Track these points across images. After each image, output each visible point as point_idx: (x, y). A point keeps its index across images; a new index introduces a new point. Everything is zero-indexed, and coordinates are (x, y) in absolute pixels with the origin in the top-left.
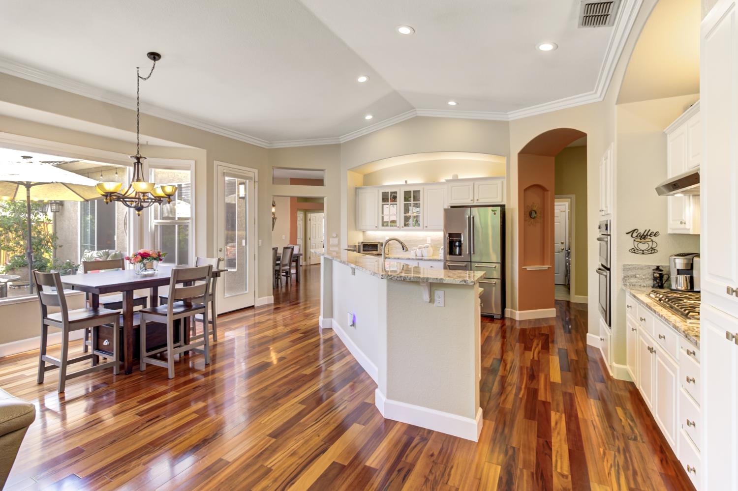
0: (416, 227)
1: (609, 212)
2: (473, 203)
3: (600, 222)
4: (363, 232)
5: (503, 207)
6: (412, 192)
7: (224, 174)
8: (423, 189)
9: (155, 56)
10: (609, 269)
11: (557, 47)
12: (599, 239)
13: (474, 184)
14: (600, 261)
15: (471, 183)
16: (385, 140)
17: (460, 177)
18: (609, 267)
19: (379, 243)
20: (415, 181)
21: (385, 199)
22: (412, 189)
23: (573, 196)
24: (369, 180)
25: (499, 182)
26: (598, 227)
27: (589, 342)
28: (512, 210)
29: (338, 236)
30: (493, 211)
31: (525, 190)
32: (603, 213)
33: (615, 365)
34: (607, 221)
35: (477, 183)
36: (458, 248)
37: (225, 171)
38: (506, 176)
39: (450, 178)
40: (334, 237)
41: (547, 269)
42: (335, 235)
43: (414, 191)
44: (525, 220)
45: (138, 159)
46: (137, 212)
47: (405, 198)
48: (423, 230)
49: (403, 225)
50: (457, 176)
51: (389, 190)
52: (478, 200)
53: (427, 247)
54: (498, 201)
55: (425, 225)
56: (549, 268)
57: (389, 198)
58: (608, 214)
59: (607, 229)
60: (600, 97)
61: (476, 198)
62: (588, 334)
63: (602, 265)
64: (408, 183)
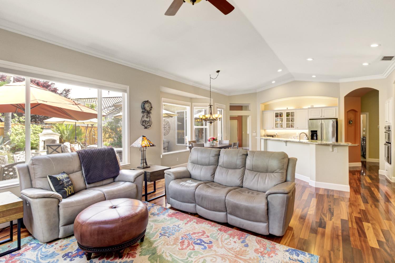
0: (292, 128)
1: (390, 122)
2: (322, 117)
3: (385, 126)
4: (265, 130)
5: (337, 119)
6: (290, 113)
7: (217, 108)
8: (296, 111)
9: (218, 72)
10: (390, 143)
11: (370, 64)
12: (385, 132)
13: (322, 109)
14: (385, 141)
15: (321, 109)
16: (278, 91)
17: (314, 107)
18: (390, 142)
19: (274, 135)
20: (291, 108)
21: (277, 116)
22: (290, 111)
23: (368, 113)
24: (267, 108)
25: (334, 108)
26: (384, 128)
27: (380, 173)
28: (341, 120)
29: (256, 132)
30: (332, 121)
31: (347, 112)
32: (387, 122)
33: (393, 177)
34: (389, 126)
35: (323, 109)
36: (315, 137)
37: (218, 107)
38: (338, 106)
39: (310, 107)
40: (254, 133)
41: (357, 145)
42: (254, 132)
43: (291, 112)
44: (347, 125)
45: (211, 106)
46: (210, 124)
47: (287, 115)
48: (296, 129)
49: (286, 127)
50: (313, 106)
51: (279, 112)
52: (324, 116)
53: (297, 136)
54: (334, 116)
55: (297, 127)
56: (358, 145)
57: (279, 115)
58: (390, 123)
59: (389, 129)
60: (385, 77)
61: (323, 115)
62: (379, 170)
63: (386, 142)
64: (288, 109)
